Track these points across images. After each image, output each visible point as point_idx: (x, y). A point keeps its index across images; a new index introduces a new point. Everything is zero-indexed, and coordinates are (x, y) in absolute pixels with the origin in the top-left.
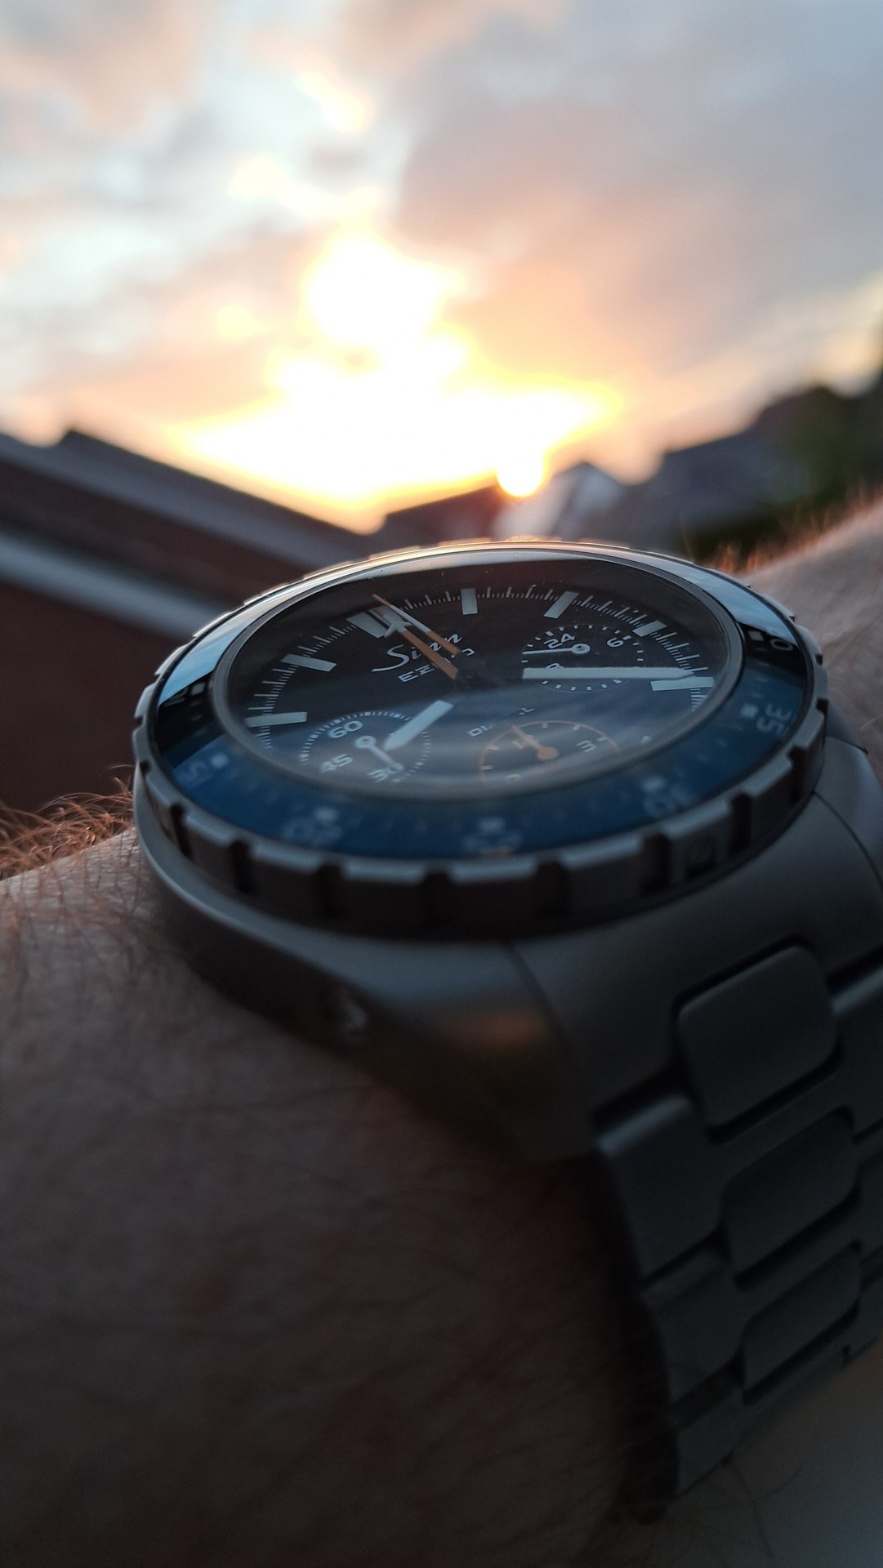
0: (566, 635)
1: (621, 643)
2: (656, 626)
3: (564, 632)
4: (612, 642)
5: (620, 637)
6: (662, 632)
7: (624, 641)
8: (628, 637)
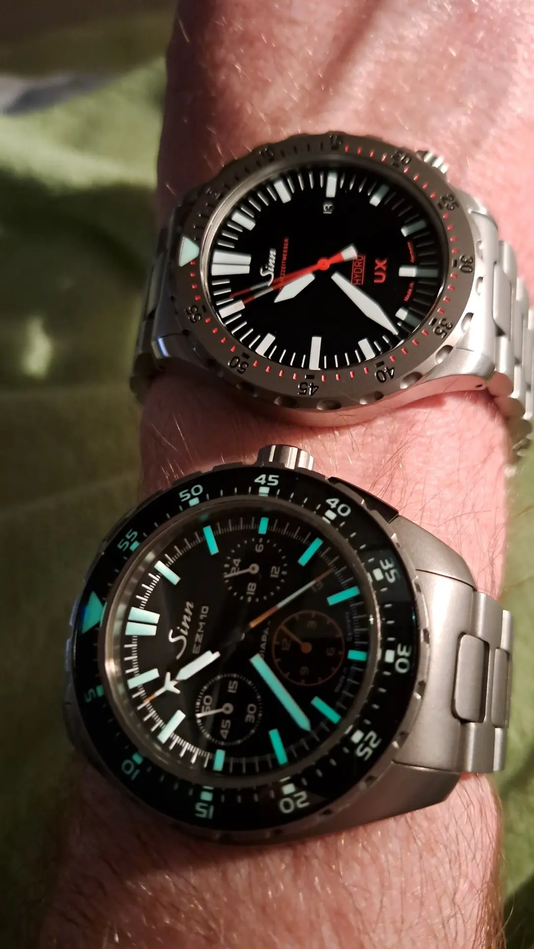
0: (235, 561)
1: (261, 546)
4: (258, 548)
5: (257, 542)
7: (262, 543)
8: (261, 540)
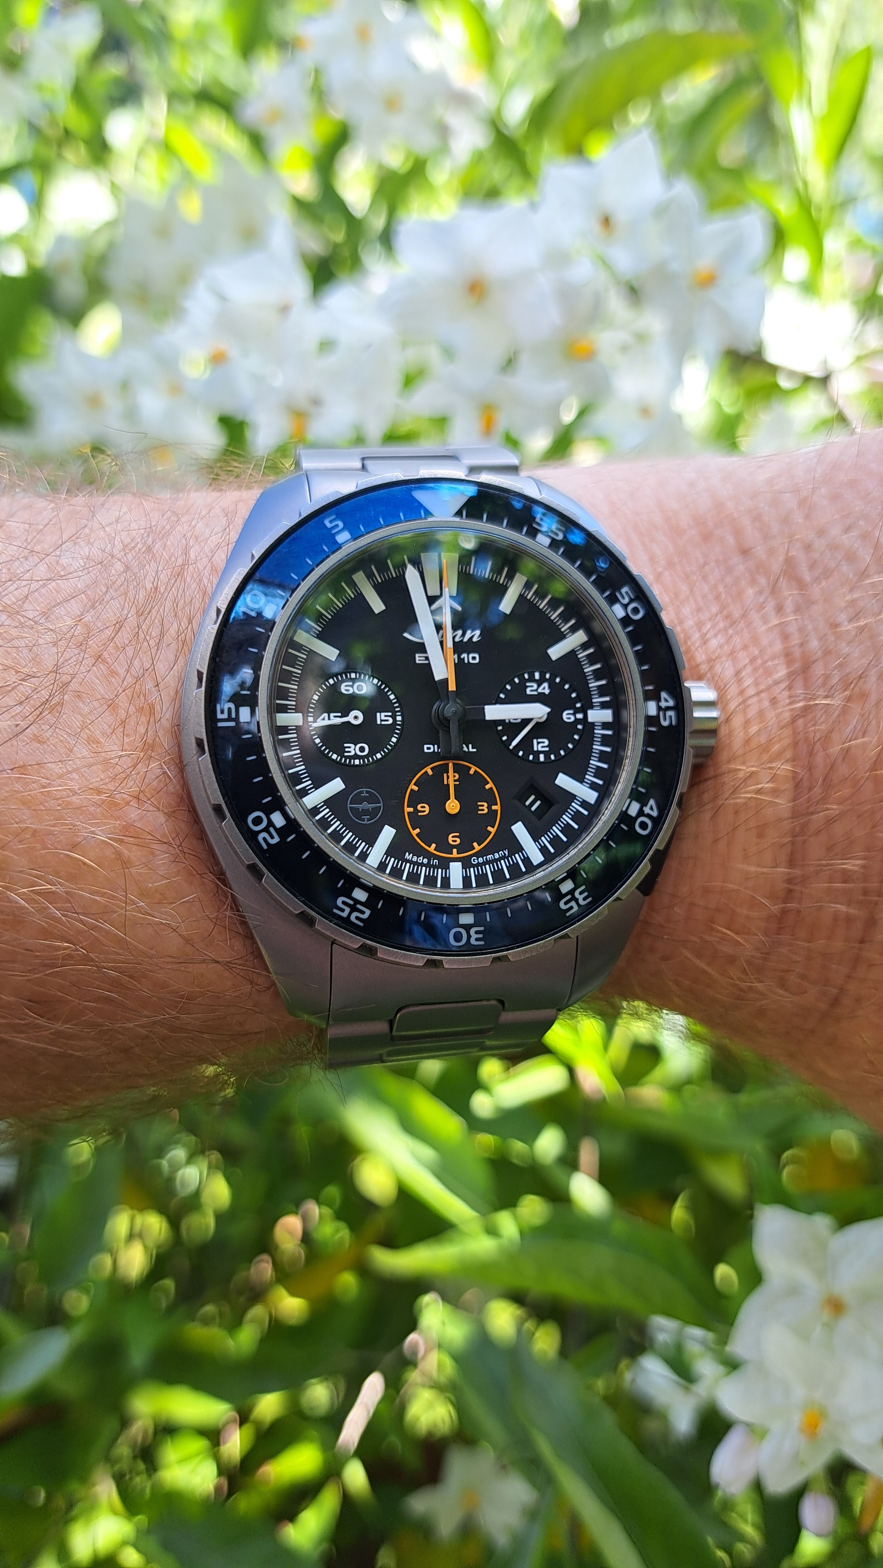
2: (607, 715)
3: (546, 680)
6: (605, 726)
